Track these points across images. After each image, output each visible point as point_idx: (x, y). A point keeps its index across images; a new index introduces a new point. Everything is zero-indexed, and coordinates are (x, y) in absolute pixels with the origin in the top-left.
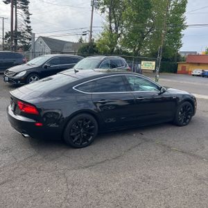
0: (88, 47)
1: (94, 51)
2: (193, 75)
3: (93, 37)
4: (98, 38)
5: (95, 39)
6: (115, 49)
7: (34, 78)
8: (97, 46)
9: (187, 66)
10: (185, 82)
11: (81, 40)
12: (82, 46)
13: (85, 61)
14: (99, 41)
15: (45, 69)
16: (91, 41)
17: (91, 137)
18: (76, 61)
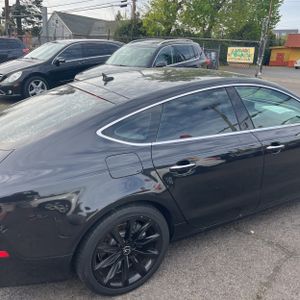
0: (130, 26)
1: (141, 33)
2: (297, 68)
3: (137, 10)
4: (146, 11)
5: (141, 13)
6: (173, 29)
7: (37, 83)
8: (144, 25)
9: (286, 53)
10: (290, 81)
11: (119, 16)
12: (120, 25)
13: (125, 51)
14: (147, 15)
15: (56, 68)
16: (135, 15)
17: (150, 262)
18: (111, 50)
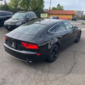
0: (4, 7)
1: (8, 9)
3: (6, 2)
8: (9, 6)
16: (6, 4)
